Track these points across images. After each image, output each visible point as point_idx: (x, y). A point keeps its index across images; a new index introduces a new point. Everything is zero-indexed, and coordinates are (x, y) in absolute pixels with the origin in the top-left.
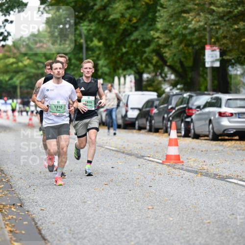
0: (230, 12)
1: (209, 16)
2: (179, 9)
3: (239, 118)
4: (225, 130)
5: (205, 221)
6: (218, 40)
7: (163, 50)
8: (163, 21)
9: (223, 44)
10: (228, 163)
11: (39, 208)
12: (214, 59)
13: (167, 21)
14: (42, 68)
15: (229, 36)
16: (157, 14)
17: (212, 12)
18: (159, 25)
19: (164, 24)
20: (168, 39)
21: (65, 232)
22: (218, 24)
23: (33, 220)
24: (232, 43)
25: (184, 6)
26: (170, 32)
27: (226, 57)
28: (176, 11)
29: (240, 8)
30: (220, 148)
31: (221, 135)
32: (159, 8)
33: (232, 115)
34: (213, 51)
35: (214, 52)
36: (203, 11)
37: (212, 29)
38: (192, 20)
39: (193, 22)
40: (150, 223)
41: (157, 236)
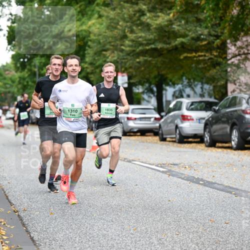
0: (134, 51)
1: (120, 54)
2: (101, 49)
3: (140, 121)
4: (131, 129)
5: (118, 190)
6: (126, 69)
7: (90, 76)
8: (90, 57)
9: (130, 72)
10: (133, 151)
11: (7, 182)
12: (124, 82)
13: (93, 57)
14: (9, 88)
15: (133, 66)
16: (86, 52)
17: (122, 51)
18: (87, 60)
19: (91, 58)
20: (93, 69)
21: (24, 198)
22: (126, 59)
23: (3, 190)
24: (136, 72)
25: (104, 46)
26: (94, 64)
27: (132, 81)
28: (99, 50)
29: (141, 48)
30: (128, 141)
31: (129, 132)
32: (87, 48)
33: (135, 119)
34: (123, 76)
35: (124, 78)
36: (116, 50)
37: (122, 62)
38: (109, 56)
39: (110, 58)
40: (81, 191)
41: (86, 200)
